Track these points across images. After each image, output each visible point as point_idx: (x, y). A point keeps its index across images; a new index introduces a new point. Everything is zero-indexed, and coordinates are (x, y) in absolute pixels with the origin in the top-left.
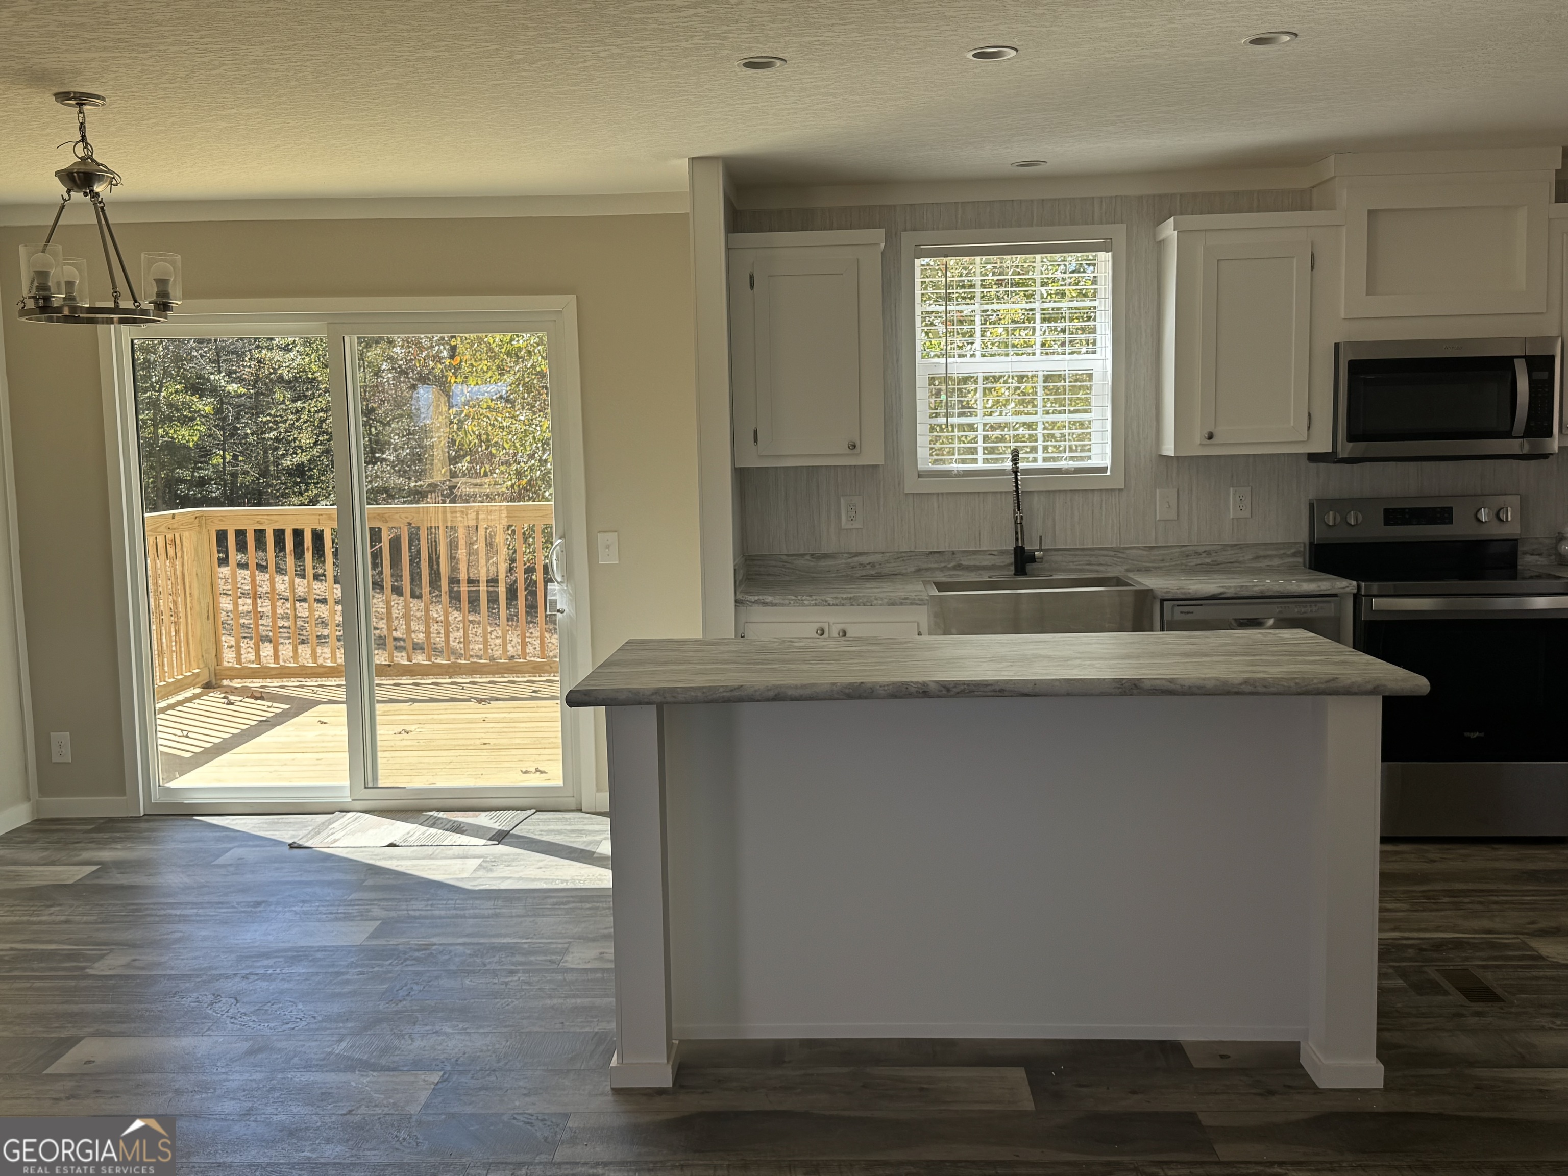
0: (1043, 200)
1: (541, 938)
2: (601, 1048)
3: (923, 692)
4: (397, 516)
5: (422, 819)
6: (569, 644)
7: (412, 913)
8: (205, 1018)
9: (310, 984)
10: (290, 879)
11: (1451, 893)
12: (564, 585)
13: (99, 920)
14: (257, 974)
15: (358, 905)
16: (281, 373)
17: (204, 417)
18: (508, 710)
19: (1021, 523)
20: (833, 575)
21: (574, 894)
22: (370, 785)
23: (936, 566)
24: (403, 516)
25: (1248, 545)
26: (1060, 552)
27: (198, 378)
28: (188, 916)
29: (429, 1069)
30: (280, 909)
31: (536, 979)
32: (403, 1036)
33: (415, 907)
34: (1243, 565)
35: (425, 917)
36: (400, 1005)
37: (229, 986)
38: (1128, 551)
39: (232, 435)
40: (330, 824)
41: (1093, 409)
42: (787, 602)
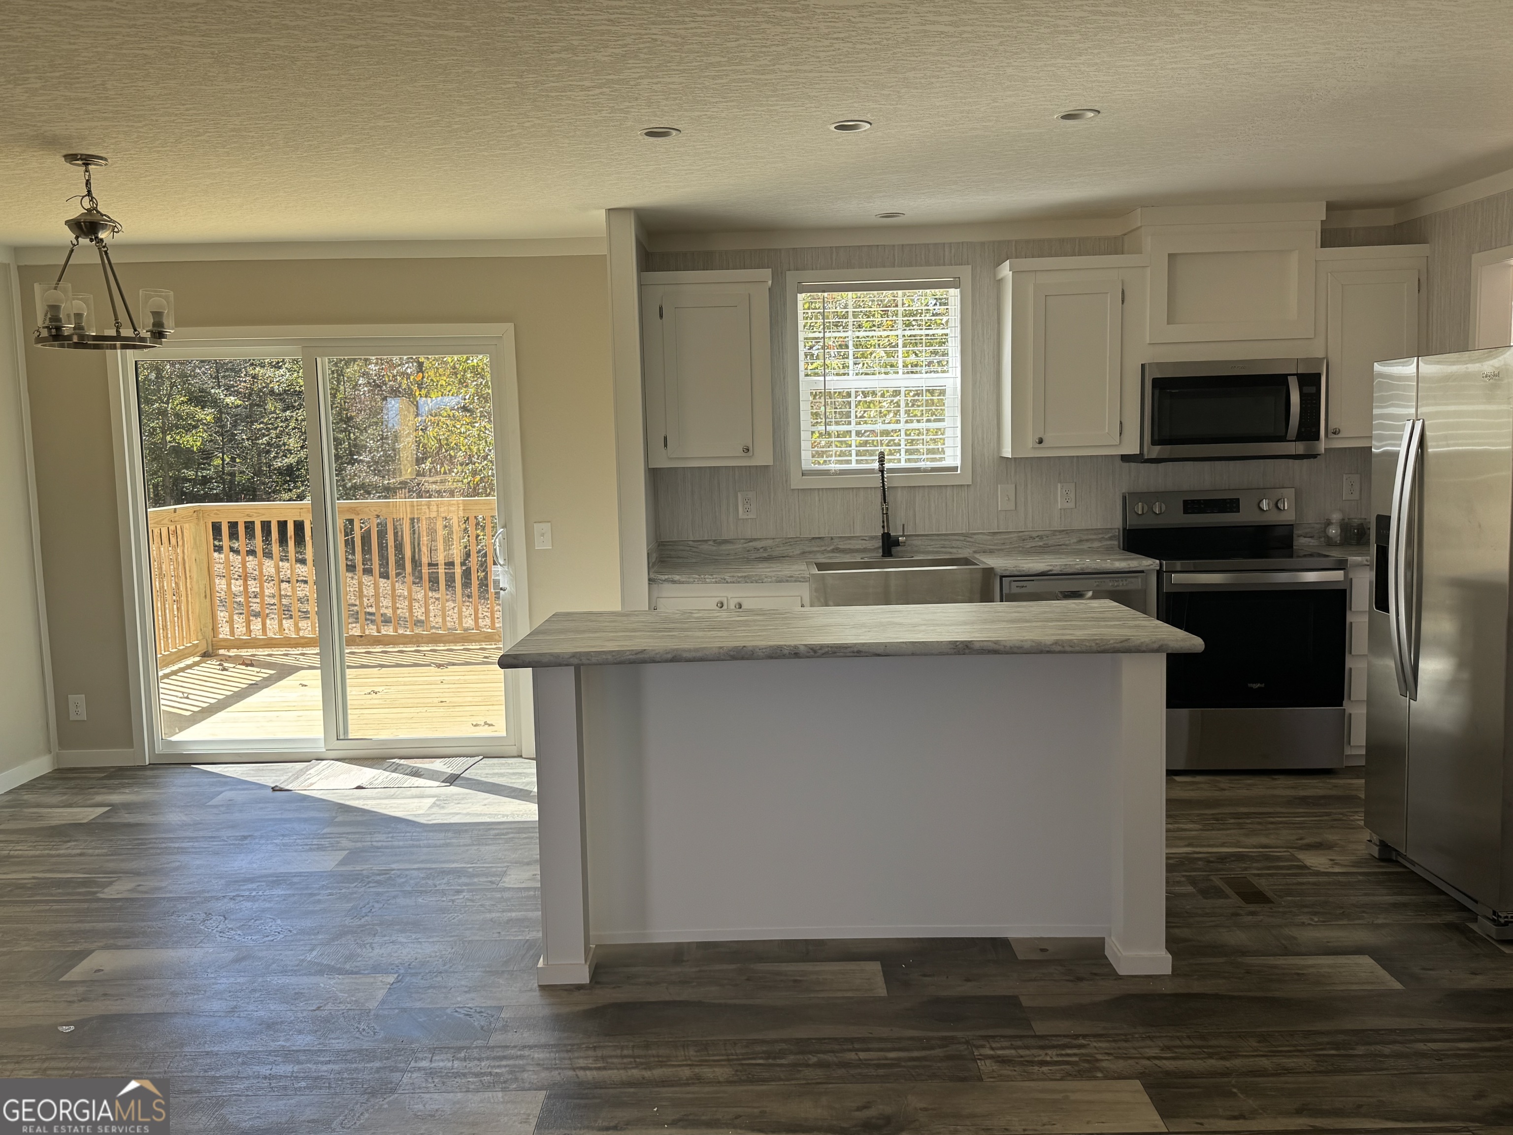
0: (903, 245)
1: (484, 863)
2: (531, 953)
3: (795, 654)
4: (367, 510)
5: (386, 765)
6: (510, 616)
7: (375, 844)
8: (198, 933)
9: (287, 904)
10: (273, 817)
11: (1237, 816)
12: (506, 567)
13: (109, 853)
14: (243, 896)
15: (329, 838)
16: (272, 387)
17: (206, 425)
18: (463, 674)
19: (887, 514)
20: (733, 557)
21: (513, 826)
22: (341, 738)
23: (817, 549)
24: (372, 509)
25: (1073, 531)
26: (920, 538)
27: (200, 392)
28: (185, 848)
29: (386, 972)
30: (264, 842)
31: (478, 897)
32: (365, 945)
33: (377, 839)
34: (1069, 547)
35: (386, 847)
36: (363, 920)
37: (219, 905)
38: (975, 537)
39: (230, 441)
40: (307, 770)
41: (946, 419)
42: (692, 580)
